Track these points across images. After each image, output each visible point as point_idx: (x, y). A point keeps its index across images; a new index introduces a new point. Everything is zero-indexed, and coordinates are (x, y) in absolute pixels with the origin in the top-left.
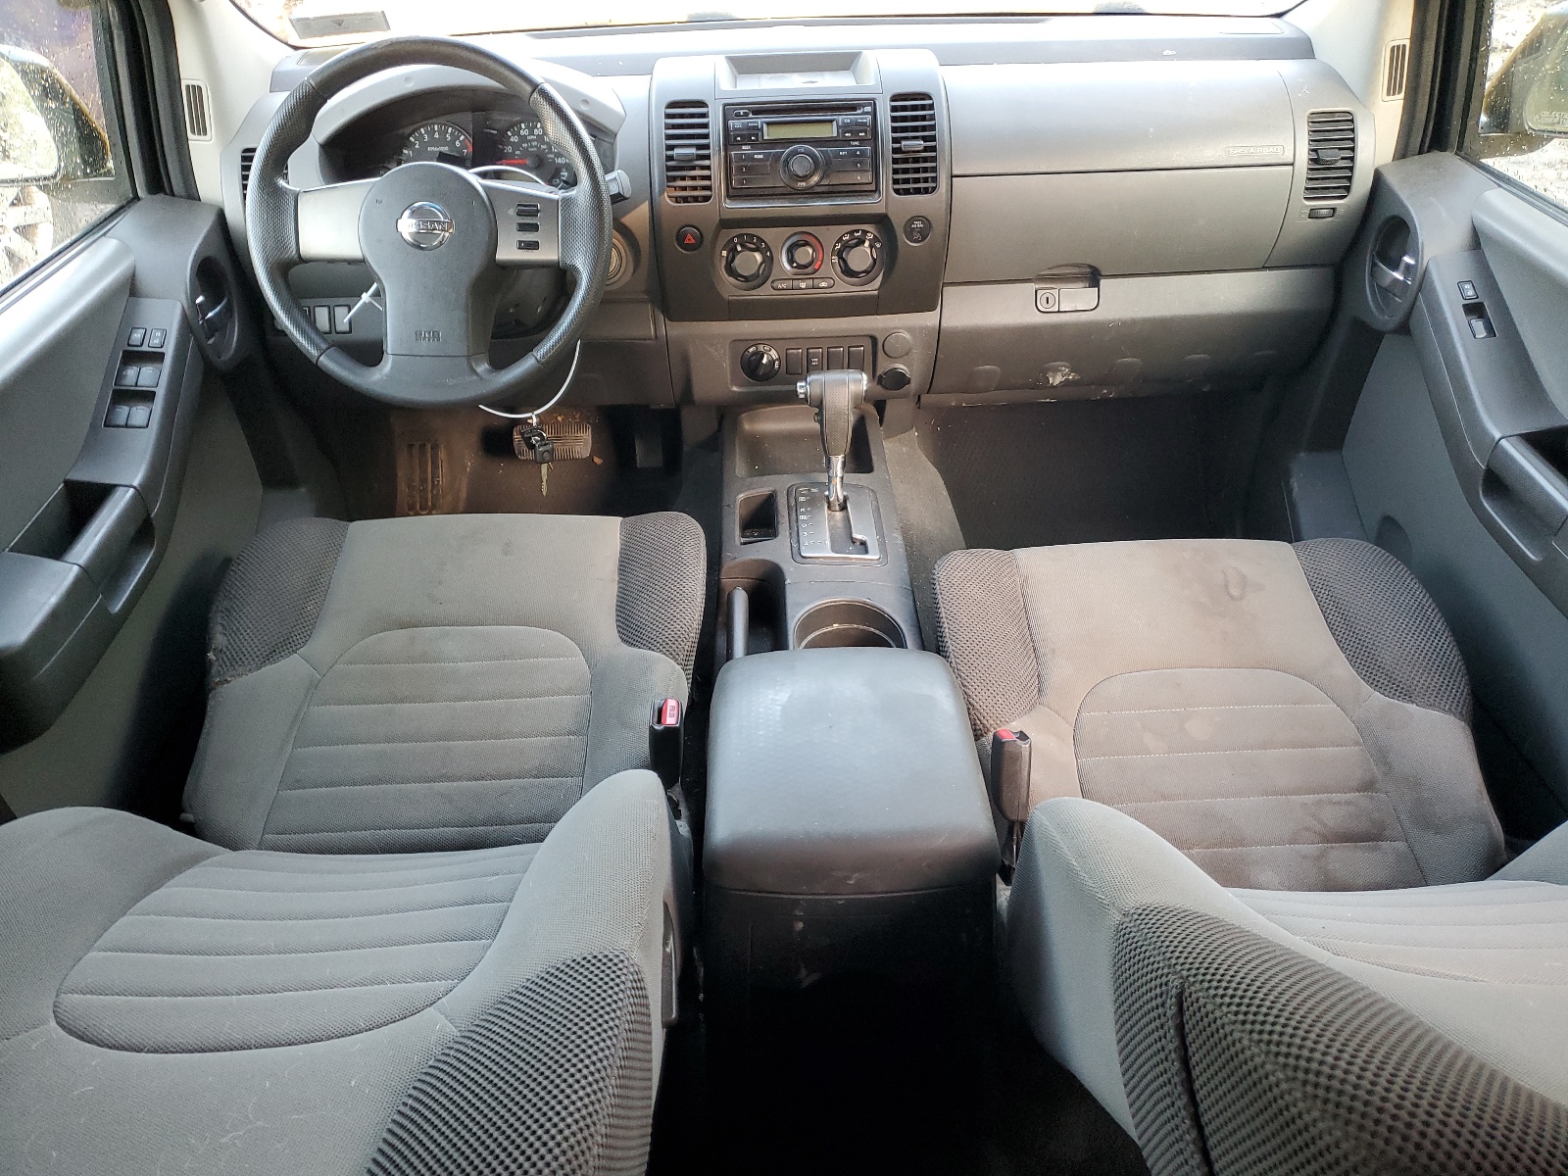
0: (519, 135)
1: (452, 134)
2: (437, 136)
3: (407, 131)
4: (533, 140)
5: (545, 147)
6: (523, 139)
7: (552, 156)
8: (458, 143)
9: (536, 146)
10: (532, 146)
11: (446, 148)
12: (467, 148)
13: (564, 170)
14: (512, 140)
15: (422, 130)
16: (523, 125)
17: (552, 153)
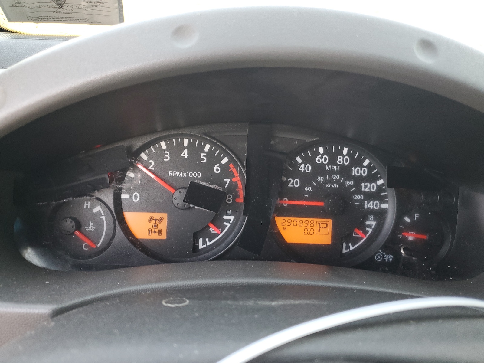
0: (313, 162)
1: (210, 154)
2: (185, 154)
3: (138, 143)
4: (334, 172)
5: (349, 183)
6: (319, 169)
7: (360, 197)
8: (217, 169)
9: (337, 181)
10: (331, 181)
11: (198, 175)
12: (231, 176)
13: (371, 217)
14: (302, 169)
15: (163, 145)
16: (321, 150)
17: (360, 192)
